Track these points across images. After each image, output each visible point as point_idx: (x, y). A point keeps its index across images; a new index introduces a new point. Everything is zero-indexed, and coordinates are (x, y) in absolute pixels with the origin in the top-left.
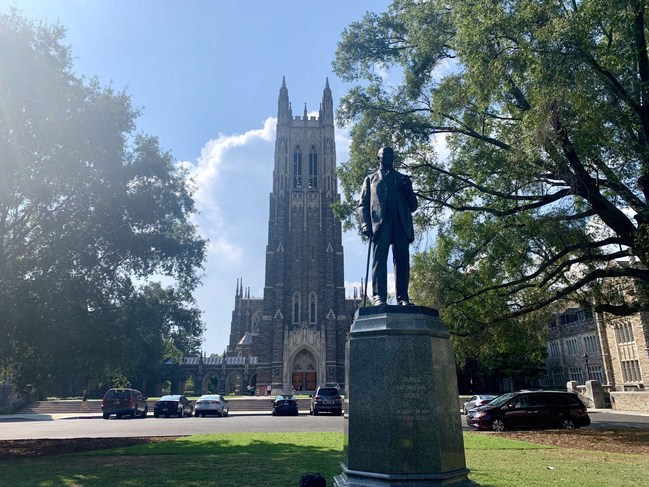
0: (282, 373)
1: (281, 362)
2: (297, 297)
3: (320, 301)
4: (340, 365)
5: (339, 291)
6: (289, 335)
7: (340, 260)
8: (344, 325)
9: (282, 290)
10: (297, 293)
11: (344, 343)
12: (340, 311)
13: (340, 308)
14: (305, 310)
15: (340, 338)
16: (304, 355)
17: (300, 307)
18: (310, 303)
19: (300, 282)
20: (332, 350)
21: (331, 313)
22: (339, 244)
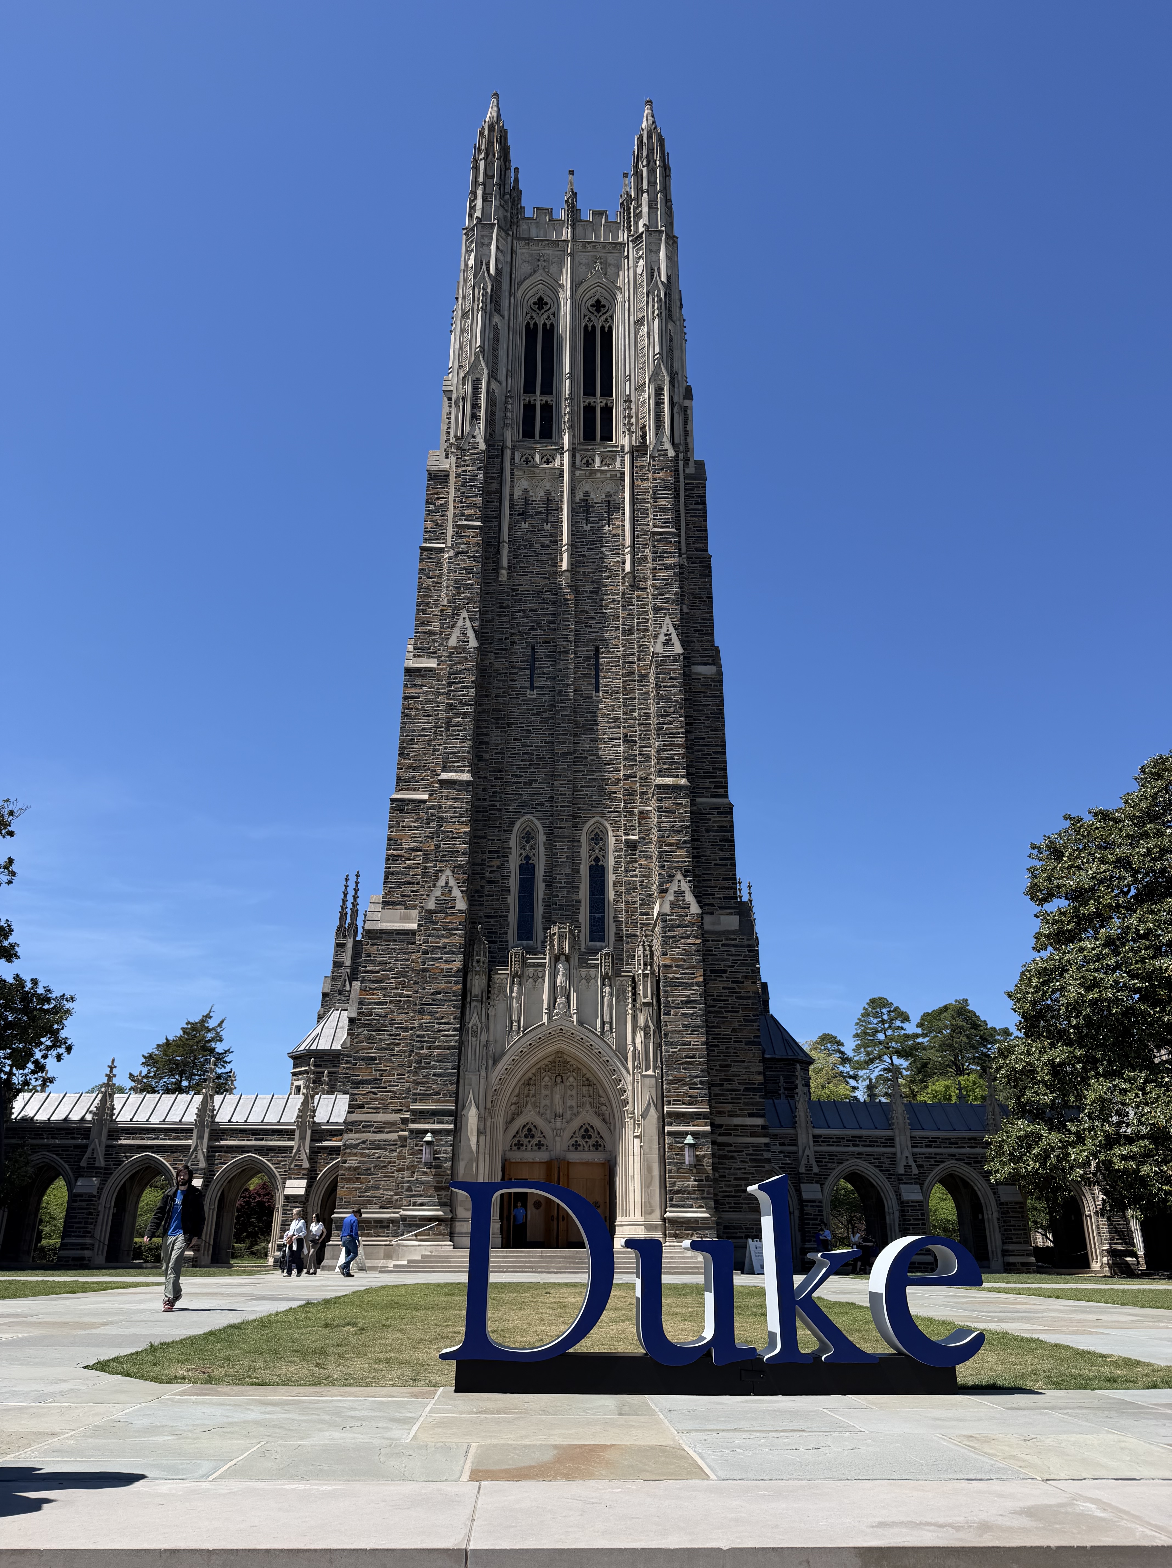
0: (455, 1159)
1: (453, 1107)
2: (528, 836)
4: (722, 1131)
5: (708, 817)
6: (489, 986)
7: (708, 697)
8: (732, 955)
9: (463, 799)
10: (532, 822)
11: (734, 1030)
12: (714, 895)
13: (713, 883)
14: (564, 888)
15: (716, 1009)
16: (559, 1080)
17: (541, 878)
18: (583, 862)
19: (545, 779)
20: (687, 1057)
21: (680, 893)
22: (705, 638)
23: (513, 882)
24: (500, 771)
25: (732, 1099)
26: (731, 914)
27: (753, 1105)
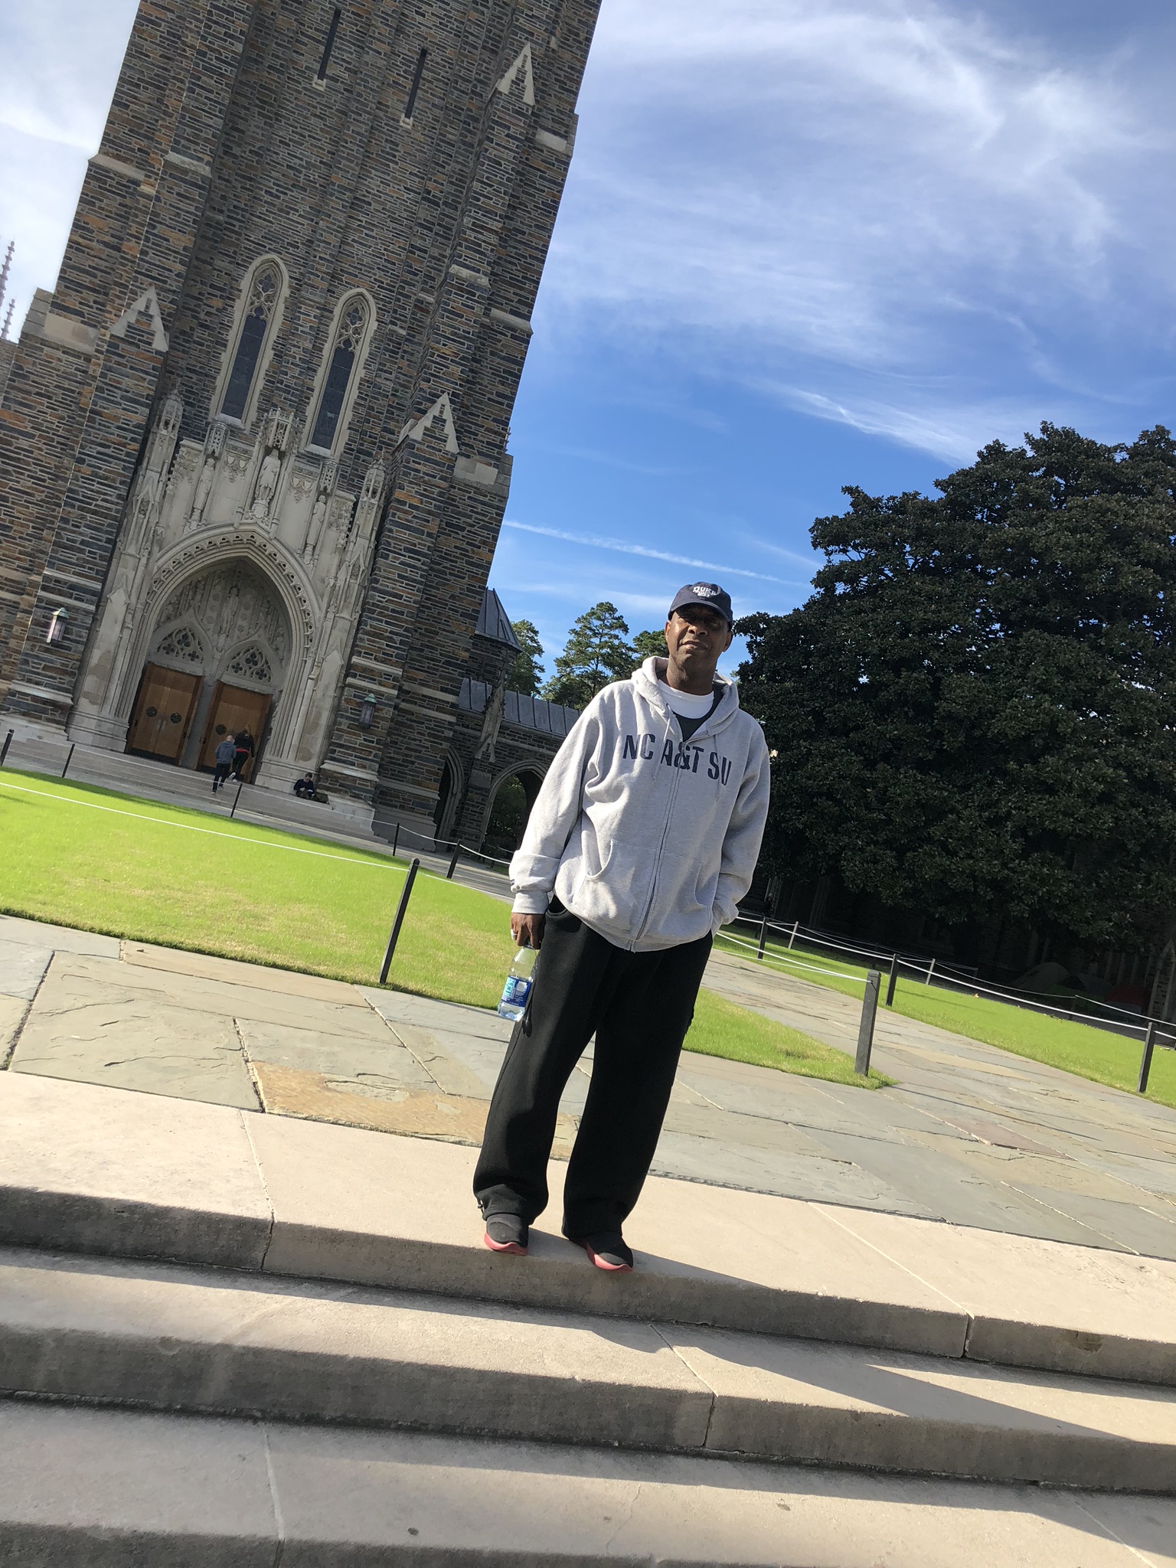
0: (88, 644)
1: (98, 586)
2: (267, 282)
3: (389, 346)
4: (407, 697)
5: (499, 336)
6: (174, 458)
7: (544, 179)
8: (477, 513)
9: (193, 200)
10: (277, 265)
11: (453, 597)
12: (477, 435)
13: (480, 421)
14: (297, 365)
15: (439, 567)
16: (235, 590)
17: (271, 343)
18: (330, 340)
19: (309, 213)
20: (393, 611)
21: (439, 420)
22: (565, 96)
23: (234, 336)
24: (250, 179)
25: (428, 668)
26: (490, 465)
27: (449, 679)
